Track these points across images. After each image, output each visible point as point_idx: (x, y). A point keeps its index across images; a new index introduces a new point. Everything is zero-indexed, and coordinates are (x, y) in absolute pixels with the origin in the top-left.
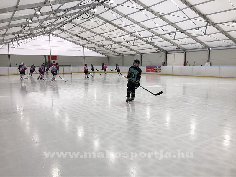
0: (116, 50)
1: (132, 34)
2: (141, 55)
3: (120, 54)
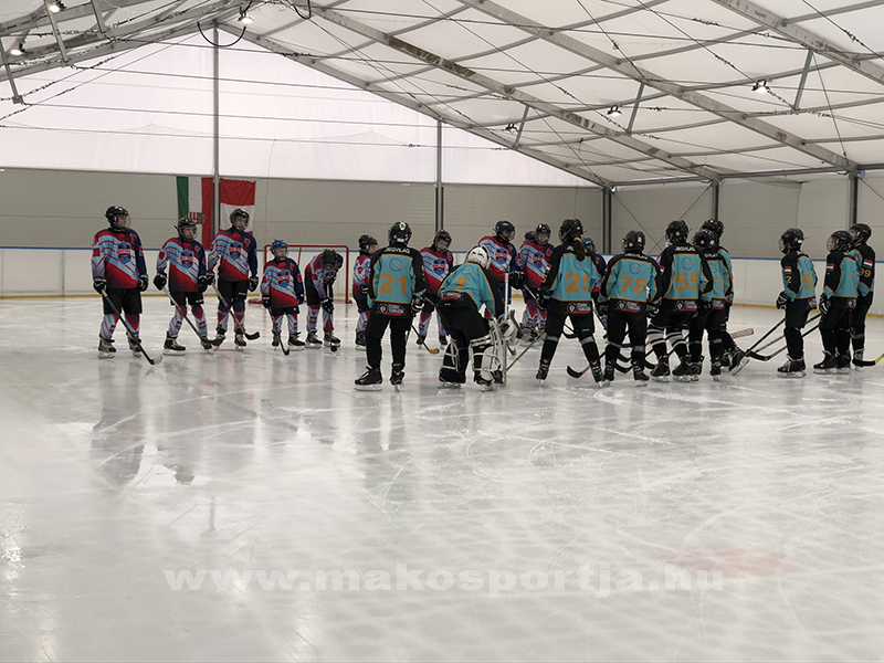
0: (667, 143)
1: (788, 30)
2: (856, 180)
3: (694, 166)
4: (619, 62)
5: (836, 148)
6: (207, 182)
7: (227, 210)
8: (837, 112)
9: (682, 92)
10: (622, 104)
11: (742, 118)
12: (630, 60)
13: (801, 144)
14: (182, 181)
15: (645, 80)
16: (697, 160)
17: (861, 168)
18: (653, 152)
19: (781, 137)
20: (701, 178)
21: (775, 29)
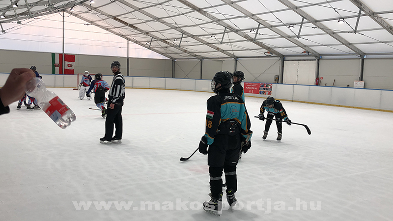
1: (220, 22)
2: (236, 61)
3: (196, 55)
4: (177, 28)
5: (231, 52)
6: (61, 55)
7: (67, 63)
8: (232, 43)
9: (193, 36)
10: (178, 39)
11: (208, 44)
12: (180, 27)
13: (223, 51)
14: (53, 55)
15: (184, 33)
16: (197, 54)
17: (238, 57)
18: (185, 51)
19: (218, 49)
20: (197, 58)
21: (217, 22)
